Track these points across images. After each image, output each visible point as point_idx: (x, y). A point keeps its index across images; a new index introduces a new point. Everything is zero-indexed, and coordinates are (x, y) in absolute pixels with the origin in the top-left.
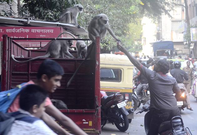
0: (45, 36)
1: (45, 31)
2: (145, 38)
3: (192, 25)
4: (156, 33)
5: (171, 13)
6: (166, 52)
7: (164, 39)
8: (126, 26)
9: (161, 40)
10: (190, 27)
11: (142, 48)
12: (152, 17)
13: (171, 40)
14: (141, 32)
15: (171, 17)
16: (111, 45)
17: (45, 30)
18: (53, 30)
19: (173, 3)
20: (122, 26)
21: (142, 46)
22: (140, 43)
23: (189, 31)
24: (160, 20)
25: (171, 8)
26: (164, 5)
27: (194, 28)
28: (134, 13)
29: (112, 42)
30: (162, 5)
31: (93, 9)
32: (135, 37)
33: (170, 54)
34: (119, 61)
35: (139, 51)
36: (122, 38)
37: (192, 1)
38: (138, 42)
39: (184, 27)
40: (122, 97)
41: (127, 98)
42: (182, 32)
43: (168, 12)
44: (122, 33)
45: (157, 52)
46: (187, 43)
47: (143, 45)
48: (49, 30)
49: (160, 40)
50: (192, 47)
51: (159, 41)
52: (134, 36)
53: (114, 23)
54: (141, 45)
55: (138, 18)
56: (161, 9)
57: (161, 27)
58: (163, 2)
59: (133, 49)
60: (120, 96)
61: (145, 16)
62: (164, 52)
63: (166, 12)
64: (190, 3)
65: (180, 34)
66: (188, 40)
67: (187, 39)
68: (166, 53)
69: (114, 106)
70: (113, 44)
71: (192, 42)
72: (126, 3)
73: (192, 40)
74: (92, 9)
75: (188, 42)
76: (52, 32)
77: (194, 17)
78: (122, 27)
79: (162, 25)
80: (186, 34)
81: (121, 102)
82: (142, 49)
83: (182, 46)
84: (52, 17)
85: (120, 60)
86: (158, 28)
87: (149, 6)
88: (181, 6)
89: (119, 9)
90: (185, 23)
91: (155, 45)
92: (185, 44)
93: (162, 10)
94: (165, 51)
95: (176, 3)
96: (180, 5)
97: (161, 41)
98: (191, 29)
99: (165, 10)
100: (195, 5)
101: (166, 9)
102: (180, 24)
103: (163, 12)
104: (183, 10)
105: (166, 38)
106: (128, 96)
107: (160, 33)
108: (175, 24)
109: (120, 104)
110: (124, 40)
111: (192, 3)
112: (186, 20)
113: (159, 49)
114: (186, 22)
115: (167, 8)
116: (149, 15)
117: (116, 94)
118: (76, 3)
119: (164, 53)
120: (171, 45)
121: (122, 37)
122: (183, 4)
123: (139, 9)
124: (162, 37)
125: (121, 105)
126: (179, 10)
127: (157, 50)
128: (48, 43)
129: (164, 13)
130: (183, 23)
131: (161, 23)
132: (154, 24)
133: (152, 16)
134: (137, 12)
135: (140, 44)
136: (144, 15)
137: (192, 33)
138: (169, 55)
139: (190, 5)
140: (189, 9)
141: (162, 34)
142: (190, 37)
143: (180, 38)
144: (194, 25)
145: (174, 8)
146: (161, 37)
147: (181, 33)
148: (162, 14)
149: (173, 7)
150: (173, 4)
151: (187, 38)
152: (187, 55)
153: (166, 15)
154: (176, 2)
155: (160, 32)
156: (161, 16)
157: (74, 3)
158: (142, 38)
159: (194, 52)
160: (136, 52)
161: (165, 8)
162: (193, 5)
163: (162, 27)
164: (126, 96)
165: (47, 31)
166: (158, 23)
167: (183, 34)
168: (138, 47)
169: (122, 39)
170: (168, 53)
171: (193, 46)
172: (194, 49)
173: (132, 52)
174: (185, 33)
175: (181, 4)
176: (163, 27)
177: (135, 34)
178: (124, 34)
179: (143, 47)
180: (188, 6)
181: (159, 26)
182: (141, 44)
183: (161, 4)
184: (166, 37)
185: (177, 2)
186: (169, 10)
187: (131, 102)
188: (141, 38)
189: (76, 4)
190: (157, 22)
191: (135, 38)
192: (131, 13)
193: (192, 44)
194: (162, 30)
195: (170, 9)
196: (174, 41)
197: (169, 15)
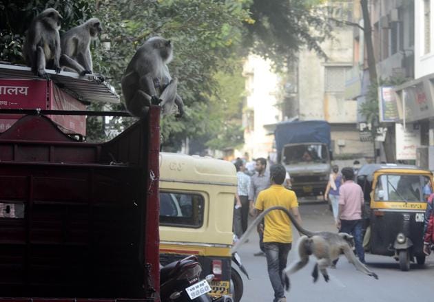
0: (5, 103)
1: (7, 89)
2: (252, 112)
3: (383, 79)
4: (282, 98)
5: (324, 46)
6: (310, 149)
7: (303, 115)
8: (209, 79)
9: (297, 117)
10: (377, 84)
11: (242, 138)
12: (271, 56)
13: (323, 119)
14: (242, 95)
15: (324, 55)
16: (164, 131)
17: (5, 87)
18: (26, 88)
19: (332, 19)
20: (200, 78)
21: (243, 132)
22: (237, 124)
23: (373, 95)
24: (295, 63)
25: (326, 32)
26: (307, 23)
27: (387, 86)
28: (228, 43)
29: (168, 121)
30: (300, 23)
31: (124, 32)
32: (225, 109)
33: (320, 154)
34: (197, 172)
35: (235, 146)
36: (196, 111)
37: (384, 14)
38: (234, 121)
39: (359, 84)
40: (199, 269)
41: (217, 271)
42: (353, 97)
43: (318, 42)
44: (194, 99)
45: (287, 149)
46: (367, 128)
47: (246, 132)
48: (17, 88)
49: (292, 117)
50: (381, 139)
51: (292, 120)
52: (223, 105)
53: (180, 71)
54: (242, 129)
55: (234, 58)
56: (299, 35)
57: (298, 84)
58: (303, 17)
59: (219, 140)
60: (195, 265)
61: (254, 53)
62: (304, 149)
63: (312, 44)
64: (376, 21)
65: (348, 102)
66: (370, 120)
67: (368, 116)
68: (308, 152)
69: (178, 294)
70: (169, 126)
71: (381, 125)
72: (210, 17)
73: (381, 120)
74: (119, 32)
75: (370, 125)
76: (26, 93)
77: (386, 56)
78: (199, 81)
79: (300, 78)
80: (367, 102)
81: (197, 282)
82: (244, 142)
83: (355, 136)
84: (20, 54)
85: (199, 169)
86: (288, 85)
87: (266, 25)
88: (352, 27)
89: (191, 32)
90: (362, 72)
91: (279, 132)
92: (362, 129)
93: (301, 39)
94: (307, 146)
95: (340, 20)
96: (349, 24)
97: (297, 120)
98: (380, 88)
99: (307, 37)
100: (390, 24)
101: (312, 36)
102: (347, 75)
103: (304, 43)
104: (357, 39)
105: (311, 114)
106: (220, 266)
107: (293, 98)
108: (335, 75)
109: (193, 289)
110: (201, 118)
111: (382, 19)
112: (363, 65)
113: (291, 142)
114: (365, 70)
115: (314, 32)
116: (265, 52)
117: (183, 261)
118: (85, 15)
119: (306, 154)
120: (323, 130)
121: (194, 108)
122: (357, 22)
123: (240, 34)
124: (298, 110)
125: (196, 290)
126: (345, 37)
127: (286, 146)
128: (15, 121)
129: (306, 46)
130: (357, 73)
131: (296, 73)
132: (278, 74)
133: (274, 53)
134: (235, 43)
135: (237, 128)
136: (251, 49)
137: (383, 99)
138: (319, 158)
139: (376, 25)
140: (375, 36)
141: (298, 102)
142: (377, 110)
143: (347, 114)
144: (389, 79)
145: (333, 33)
146: (296, 108)
147: (349, 100)
148: (300, 47)
149: (331, 29)
150: (331, 22)
151: (368, 112)
152: (367, 158)
153: (310, 49)
154: (339, 16)
155: (294, 95)
156: (296, 54)
157: (81, 17)
158: (244, 110)
159: (385, 150)
160: (228, 148)
161: (309, 33)
162: (386, 25)
163: (300, 84)
164: (215, 265)
165: (11, 91)
166: (288, 72)
167: (355, 102)
168: (231, 136)
169: (195, 114)
170: (314, 152)
171: (384, 135)
172: (388, 142)
173: (217, 148)
174: (363, 100)
175: (353, 22)
176: (303, 83)
177: (225, 101)
178: (199, 99)
179: (246, 136)
180: (371, 28)
181: (291, 80)
182: (240, 126)
183: (298, 21)
184: (312, 110)
185: (342, 16)
186: (319, 38)
187: (228, 283)
188: (240, 111)
189: (84, 18)
190: (285, 69)
191: (223, 111)
192: (220, 43)
193: (381, 129)
194: (300, 91)
195: (323, 35)
196: (332, 120)
197: (319, 50)
